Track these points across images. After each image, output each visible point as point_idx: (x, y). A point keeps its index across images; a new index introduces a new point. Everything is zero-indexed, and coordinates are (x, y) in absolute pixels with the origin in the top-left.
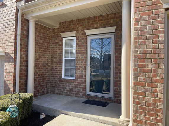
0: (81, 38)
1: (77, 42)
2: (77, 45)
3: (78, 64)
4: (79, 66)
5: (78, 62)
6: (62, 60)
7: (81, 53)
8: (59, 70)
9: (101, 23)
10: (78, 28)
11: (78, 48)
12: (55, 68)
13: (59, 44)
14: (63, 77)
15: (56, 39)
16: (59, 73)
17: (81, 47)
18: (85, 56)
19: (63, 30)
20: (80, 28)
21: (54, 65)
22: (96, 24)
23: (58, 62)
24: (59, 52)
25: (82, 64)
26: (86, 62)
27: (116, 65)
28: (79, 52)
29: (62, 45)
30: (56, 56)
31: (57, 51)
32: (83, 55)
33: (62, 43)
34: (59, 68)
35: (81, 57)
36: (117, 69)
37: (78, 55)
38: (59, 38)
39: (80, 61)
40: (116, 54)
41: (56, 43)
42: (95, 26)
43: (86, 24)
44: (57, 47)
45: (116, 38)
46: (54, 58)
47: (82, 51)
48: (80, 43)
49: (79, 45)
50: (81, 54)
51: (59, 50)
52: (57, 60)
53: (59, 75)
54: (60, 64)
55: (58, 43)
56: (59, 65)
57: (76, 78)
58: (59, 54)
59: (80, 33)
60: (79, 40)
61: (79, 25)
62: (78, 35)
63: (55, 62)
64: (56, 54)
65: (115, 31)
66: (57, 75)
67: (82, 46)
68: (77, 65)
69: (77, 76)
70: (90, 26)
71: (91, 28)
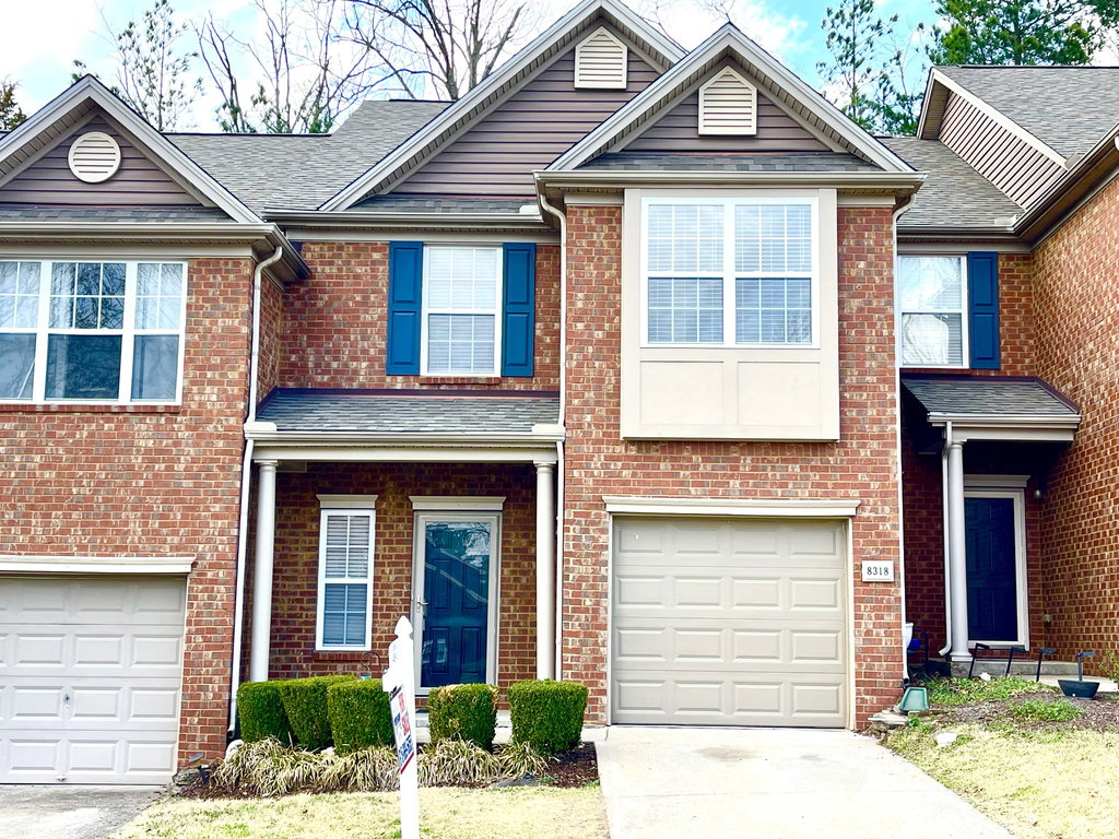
0: (395, 517)
1: (382, 530)
2: (381, 539)
3: (383, 601)
4: (385, 605)
5: (382, 594)
6: (315, 586)
7: (394, 564)
8: (306, 623)
9: (462, 479)
10: (383, 484)
11: (381, 546)
12: (289, 616)
13: (308, 530)
14: (319, 646)
15: (296, 511)
16: (308, 631)
17: (394, 546)
18: (406, 574)
19: (327, 484)
20: (391, 484)
21: (286, 605)
22: (445, 479)
23: (302, 593)
24: (306, 556)
25: (398, 598)
26: (408, 594)
27: (502, 602)
28: (386, 561)
29: (317, 534)
30: (296, 571)
31: (296, 556)
32: (401, 572)
33: (318, 527)
34: (304, 613)
35: (392, 577)
36: (506, 614)
37: (383, 571)
38: (307, 509)
39: (392, 591)
40: (502, 571)
41: (294, 526)
42: (443, 485)
43: (413, 476)
44: (297, 541)
45: (504, 528)
46: (287, 578)
47: (398, 557)
48: (391, 534)
49: (387, 537)
50: (393, 568)
51: (309, 549)
52: (299, 586)
53: (306, 638)
54: (309, 601)
55: (304, 526)
56: (305, 605)
57: (373, 645)
58: (306, 564)
59: (391, 500)
60: (388, 522)
61: (388, 476)
62: (384, 506)
63: (286, 593)
64: (296, 564)
65: (501, 509)
66: (296, 641)
67: (398, 542)
68: (379, 605)
69: (380, 638)
70: (425, 485)
71: (428, 491)
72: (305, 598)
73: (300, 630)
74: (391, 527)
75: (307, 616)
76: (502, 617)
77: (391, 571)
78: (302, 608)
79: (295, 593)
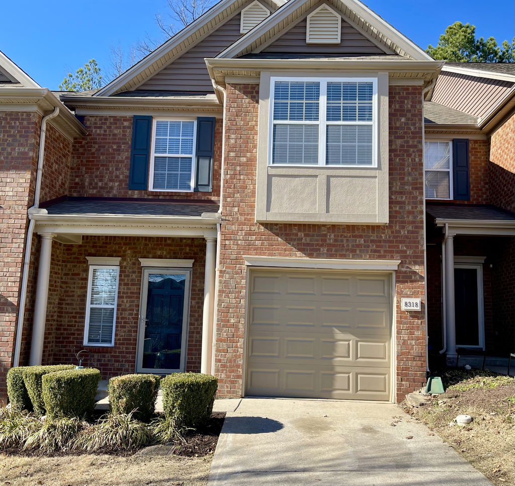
0: (131, 270)
1: (123, 277)
2: (122, 283)
3: (122, 318)
4: (123, 321)
5: (121, 314)
6: (84, 309)
7: (130, 297)
8: (78, 330)
9: (170, 249)
10: (125, 251)
11: (122, 287)
12: (68, 326)
13: (81, 276)
14: (86, 342)
15: (75, 266)
16: (78, 334)
17: (130, 287)
18: (136, 303)
19: (93, 251)
20: (129, 252)
21: (66, 320)
22: (160, 250)
23: (76, 313)
24: (79, 292)
25: (130, 317)
26: (137, 314)
27: (191, 320)
28: (125, 295)
29: (86, 279)
30: (73, 300)
31: (74, 291)
32: (133, 302)
33: (87, 275)
34: (77, 324)
35: (128, 305)
36: (192, 327)
37: (123, 301)
38: (81, 265)
39: (127, 313)
40: (191, 303)
41: (73, 274)
42: (159, 253)
43: (142, 247)
44: (74, 283)
45: (193, 278)
46: (68, 304)
47: (132, 293)
48: (128, 280)
49: (126, 281)
50: (129, 300)
51: (81, 288)
52: (74, 309)
53: (77, 339)
54: (80, 317)
55: (78, 274)
56: (77, 320)
57: (116, 343)
58: (79, 296)
59: (129, 260)
60: (127, 273)
61: (128, 247)
62: (125, 264)
63: (67, 313)
64: (73, 296)
65: (192, 267)
66: (71, 340)
67: (132, 285)
68: (120, 320)
69: (119, 340)
70: (149, 252)
71: (150, 256)
72: (78, 316)
73: (74, 334)
74: (128, 276)
75: (78, 326)
76: (190, 329)
77: (127, 301)
78: (76, 322)
79: (72, 313)
